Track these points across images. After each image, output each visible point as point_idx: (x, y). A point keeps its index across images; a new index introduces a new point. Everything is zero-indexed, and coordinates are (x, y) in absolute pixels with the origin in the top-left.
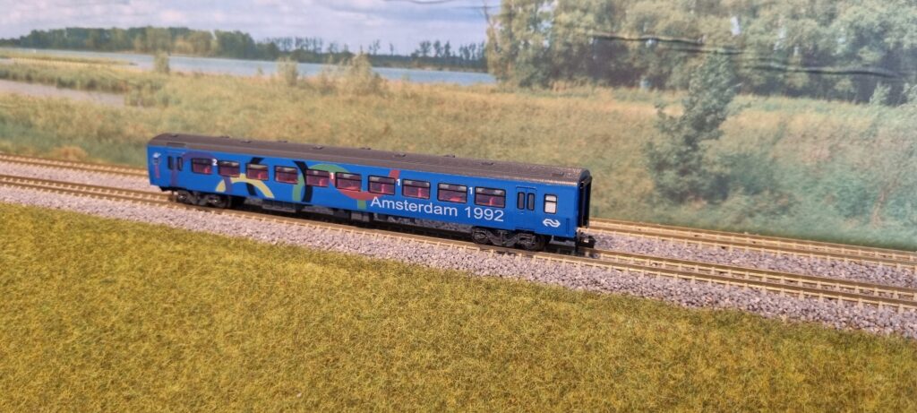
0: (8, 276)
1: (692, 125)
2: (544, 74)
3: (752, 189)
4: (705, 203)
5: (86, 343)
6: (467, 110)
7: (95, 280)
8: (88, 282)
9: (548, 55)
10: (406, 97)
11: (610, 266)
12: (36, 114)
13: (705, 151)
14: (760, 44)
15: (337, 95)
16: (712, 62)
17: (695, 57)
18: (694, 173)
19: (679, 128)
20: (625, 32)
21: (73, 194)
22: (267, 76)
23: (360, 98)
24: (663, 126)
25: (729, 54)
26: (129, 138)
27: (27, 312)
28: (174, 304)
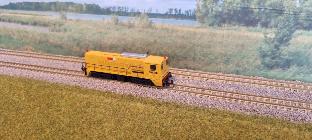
0: (17, 107)
1: (278, 41)
2: (219, 21)
3: (300, 64)
4: (281, 69)
5: (53, 135)
6: (187, 34)
7: (53, 110)
8: (50, 110)
9: (221, 14)
10: (163, 29)
11: (258, 103)
12: (13, 34)
13: (282, 50)
14: (307, 11)
15: (135, 28)
16: (287, 17)
17: (281, 15)
18: (277, 58)
19: (272, 42)
20: (253, 6)
21: (36, 71)
22: (106, 21)
23: (144, 29)
24: (266, 41)
25: (295, 14)
26: (51, 43)
27: (27, 122)
28: (86, 120)
